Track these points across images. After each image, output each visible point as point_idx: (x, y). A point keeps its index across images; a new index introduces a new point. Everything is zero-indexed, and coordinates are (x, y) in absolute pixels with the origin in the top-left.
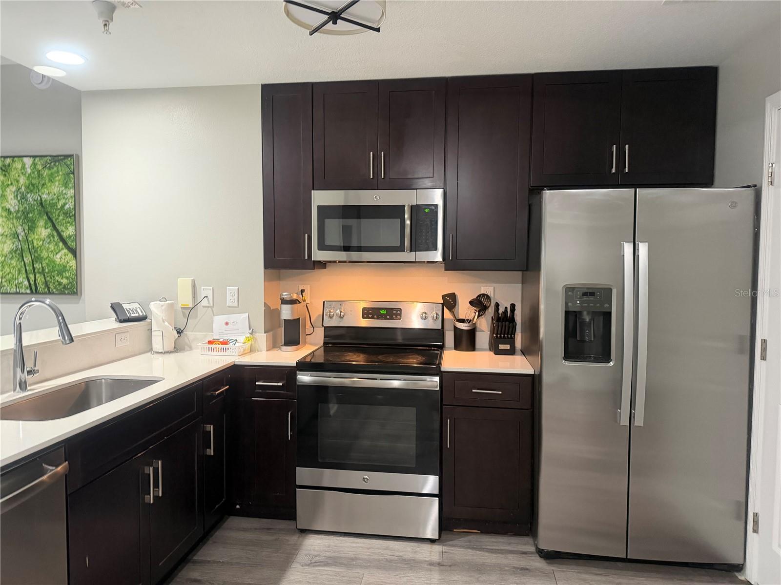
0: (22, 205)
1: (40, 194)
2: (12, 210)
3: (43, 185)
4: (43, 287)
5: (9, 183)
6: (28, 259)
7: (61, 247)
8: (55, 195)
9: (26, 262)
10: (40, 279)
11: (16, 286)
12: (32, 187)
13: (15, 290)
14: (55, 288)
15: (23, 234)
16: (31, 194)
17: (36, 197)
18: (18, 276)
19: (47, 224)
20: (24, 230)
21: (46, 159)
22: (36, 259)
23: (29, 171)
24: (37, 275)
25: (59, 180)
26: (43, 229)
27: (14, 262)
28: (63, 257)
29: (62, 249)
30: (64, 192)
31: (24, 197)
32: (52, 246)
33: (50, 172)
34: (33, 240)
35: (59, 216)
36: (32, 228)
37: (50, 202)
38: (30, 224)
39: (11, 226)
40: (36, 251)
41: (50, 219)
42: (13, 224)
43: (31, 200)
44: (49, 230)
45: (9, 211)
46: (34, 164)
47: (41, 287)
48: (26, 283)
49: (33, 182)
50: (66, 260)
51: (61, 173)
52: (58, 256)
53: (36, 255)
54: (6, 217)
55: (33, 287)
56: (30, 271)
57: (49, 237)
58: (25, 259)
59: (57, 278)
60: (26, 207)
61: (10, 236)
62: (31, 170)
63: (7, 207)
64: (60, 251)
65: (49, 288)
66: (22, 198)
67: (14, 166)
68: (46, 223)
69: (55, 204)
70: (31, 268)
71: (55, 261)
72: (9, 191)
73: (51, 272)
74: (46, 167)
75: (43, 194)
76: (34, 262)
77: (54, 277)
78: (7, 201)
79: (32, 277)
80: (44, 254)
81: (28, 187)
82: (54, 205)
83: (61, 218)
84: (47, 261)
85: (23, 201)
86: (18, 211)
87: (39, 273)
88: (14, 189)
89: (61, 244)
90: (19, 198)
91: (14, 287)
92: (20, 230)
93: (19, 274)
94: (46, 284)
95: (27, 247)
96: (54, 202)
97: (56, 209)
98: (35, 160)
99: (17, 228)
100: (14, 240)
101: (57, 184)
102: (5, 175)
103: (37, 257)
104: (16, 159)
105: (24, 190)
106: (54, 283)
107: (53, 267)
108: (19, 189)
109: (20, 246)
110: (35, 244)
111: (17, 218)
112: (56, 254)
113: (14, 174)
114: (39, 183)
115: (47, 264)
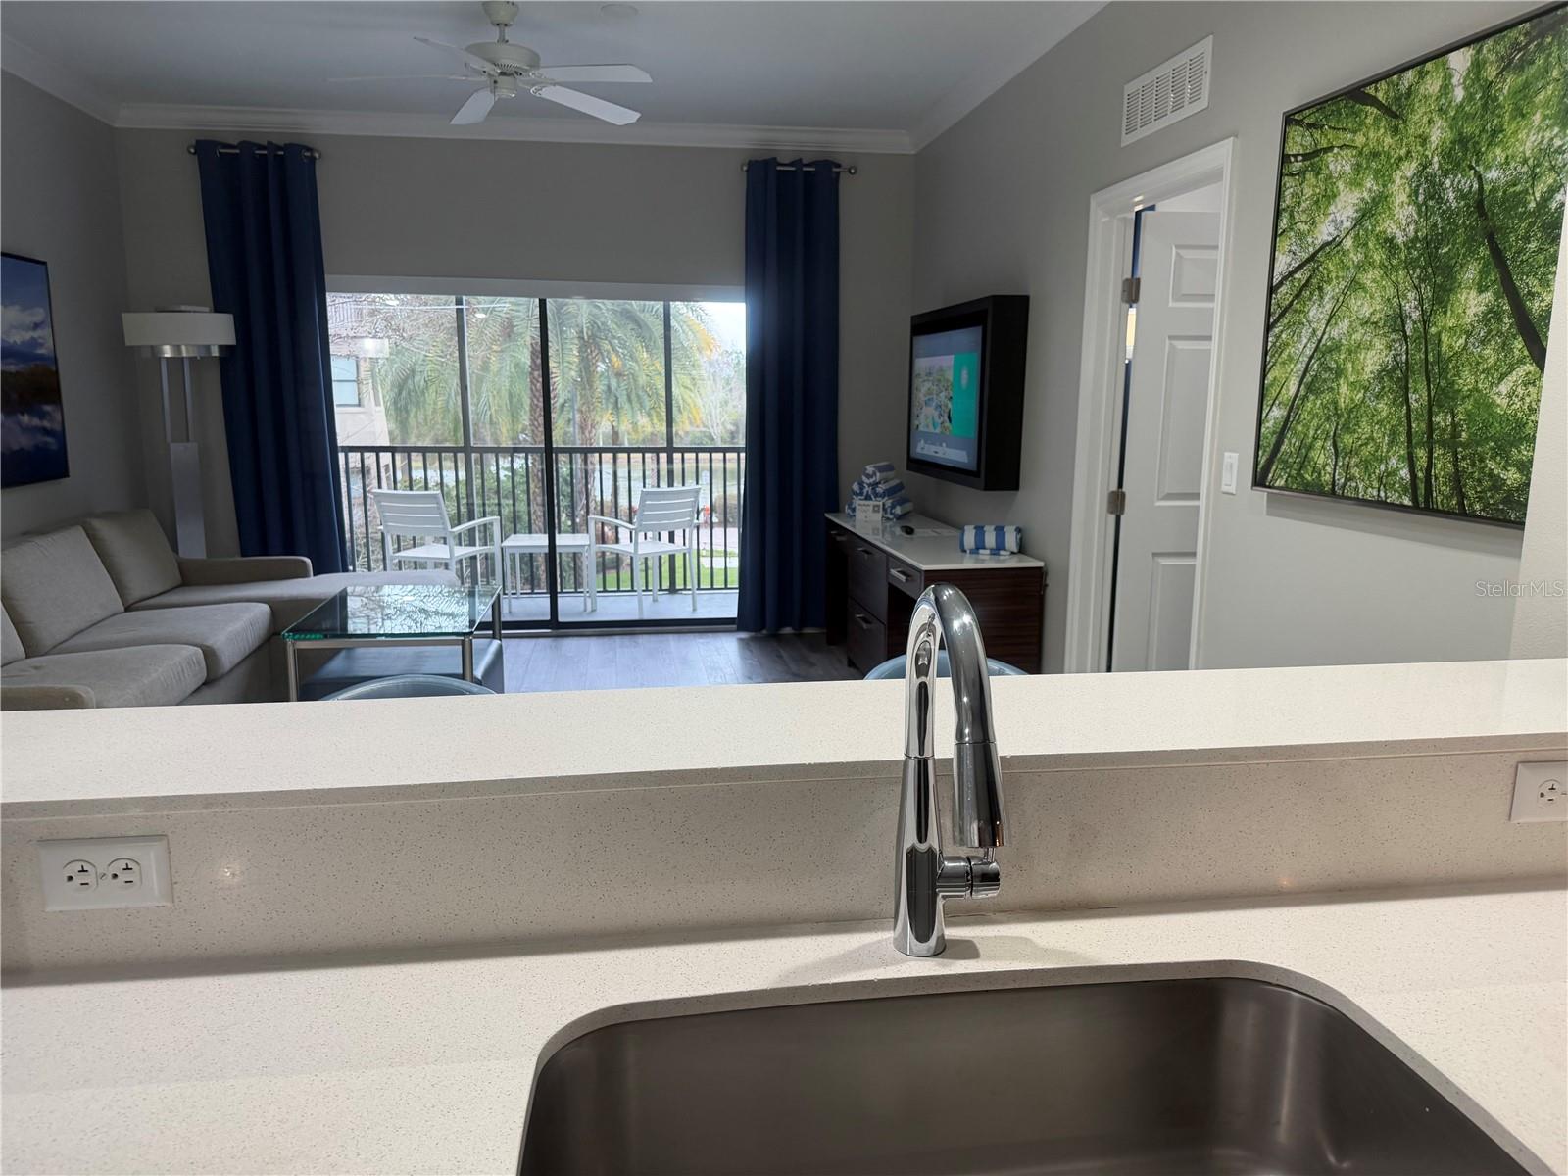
0: (1426, 220)
1: (1480, 169)
2: (1400, 240)
3: (1494, 133)
4: (1446, 490)
5: (1403, 152)
6: (1418, 398)
7: (1517, 352)
8: (1525, 161)
9: (1414, 405)
10: (1443, 465)
11: (1380, 479)
12: (1463, 151)
13: (1375, 493)
14: (1480, 499)
15: (1416, 315)
16: (1456, 176)
17: (1468, 183)
18: (1387, 452)
19: (1488, 274)
20: (1421, 302)
21: (1513, 34)
22: (1443, 397)
23: (1459, 94)
24: (1438, 451)
25: (1547, 104)
26: (1473, 293)
27: (1383, 407)
28: (1520, 391)
29: (1521, 361)
30: (1558, 143)
31: (1435, 193)
32: (1490, 353)
33: (1520, 80)
34: (1439, 334)
35: (1527, 239)
36: (1442, 295)
37: (1505, 192)
38: (1439, 280)
39: (1391, 291)
40: (1443, 372)
41: (1498, 256)
42: (1396, 285)
43: (1452, 196)
44: (1488, 296)
45: (1390, 244)
46: (1477, 65)
47: (1442, 491)
48: (1405, 473)
49: (1468, 130)
50: (1528, 400)
51: (1555, 73)
52: (1504, 388)
53: (1443, 383)
54: (1382, 266)
55: (1422, 486)
56: (1421, 437)
57: (1484, 319)
58: (1413, 397)
59: (1491, 465)
60: (1435, 225)
61: (1384, 326)
62: (1466, 89)
63: (1389, 231)
64: (1512, 368)
65: (1462, 496)
66: (1428, 191)
67: (1422, 91)
68: (1484, 273)
69: (1520, 199)
70: (1423, 426)
71: (1494, 403)
72: (1398, 181)
73: (1478, 444)
74: (1511, 61)
75: (1488, 167)
76: (1435, 409)
77: (1482, 460)
78: (1391, 216)
79: (1421, 453)
80: (1466, 380)
81: (1450, 155)
82: (1513, 200)
83: (1533, 246)
84: (1469, 405)
85: (1431, 203)
86: (1416, 239)
87: (1443, 444)
88: (1410, 168)
89: (1518, 344)
90: (1421, 198)
91: (1375, 484)
92: (1410, 306)
93: (1391, 443)
94: (1457, 480)
95: (1423, 356)
96: (1518, 188)
97: (1521, 217)
98: (1479, 51)
99: (1405, 296)
100: (1393, 336)
101: (1537, 117)
102: (1395, 130)
103: (1443, 389)
104: (1429, 66)
105: (1436, 166)
106: (1479, 481)
107: (1487, 426)
108: (1425, 167)
109: (1404, 357)
110: (1444, 348)
111: (1410, 264)
112: (1501, 380)
113: (1418, 115)
114: (1483, 130)
115: (1468, 414)
